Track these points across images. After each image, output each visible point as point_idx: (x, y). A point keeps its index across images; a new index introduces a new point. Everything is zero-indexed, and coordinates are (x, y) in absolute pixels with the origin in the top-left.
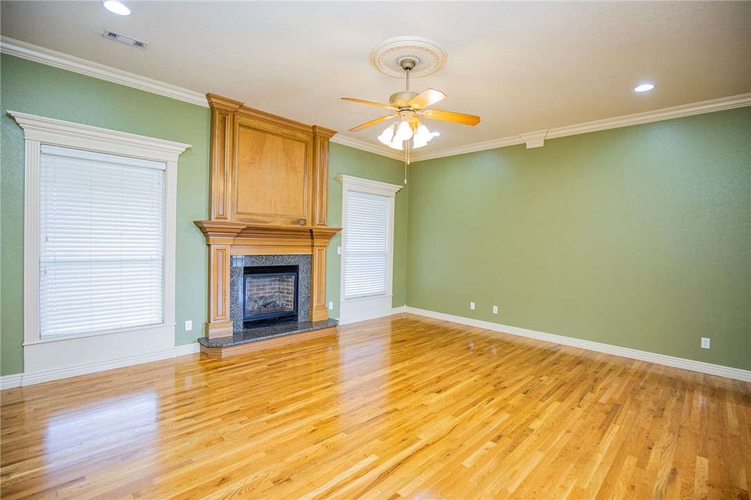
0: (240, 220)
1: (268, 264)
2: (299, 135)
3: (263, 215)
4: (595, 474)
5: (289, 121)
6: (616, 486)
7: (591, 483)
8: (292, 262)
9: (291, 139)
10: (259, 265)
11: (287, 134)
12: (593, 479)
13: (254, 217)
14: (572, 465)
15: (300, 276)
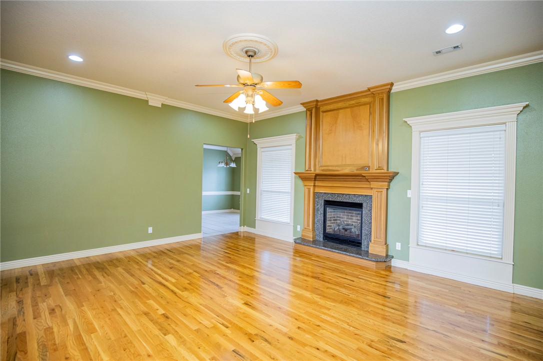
0: (323, 170)
1: (339, 199)
2: (363, 100)
3: (336, 166)
4: (95, 346)
5: (350, 95)
6: (77, 350)
7: (92, 339)
8: (357, 201)
9: (357, 106)
10: (333, 200)
11: (353, 104)
12: (93, 342)
13: (331, 168)
14: (113, 338)
15: (364, 212)
